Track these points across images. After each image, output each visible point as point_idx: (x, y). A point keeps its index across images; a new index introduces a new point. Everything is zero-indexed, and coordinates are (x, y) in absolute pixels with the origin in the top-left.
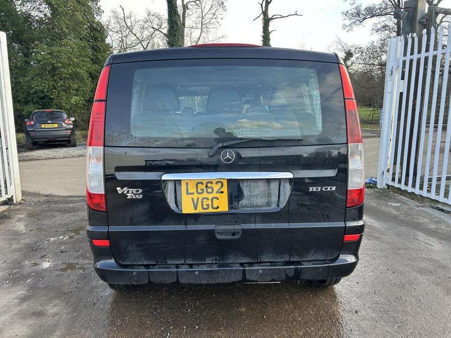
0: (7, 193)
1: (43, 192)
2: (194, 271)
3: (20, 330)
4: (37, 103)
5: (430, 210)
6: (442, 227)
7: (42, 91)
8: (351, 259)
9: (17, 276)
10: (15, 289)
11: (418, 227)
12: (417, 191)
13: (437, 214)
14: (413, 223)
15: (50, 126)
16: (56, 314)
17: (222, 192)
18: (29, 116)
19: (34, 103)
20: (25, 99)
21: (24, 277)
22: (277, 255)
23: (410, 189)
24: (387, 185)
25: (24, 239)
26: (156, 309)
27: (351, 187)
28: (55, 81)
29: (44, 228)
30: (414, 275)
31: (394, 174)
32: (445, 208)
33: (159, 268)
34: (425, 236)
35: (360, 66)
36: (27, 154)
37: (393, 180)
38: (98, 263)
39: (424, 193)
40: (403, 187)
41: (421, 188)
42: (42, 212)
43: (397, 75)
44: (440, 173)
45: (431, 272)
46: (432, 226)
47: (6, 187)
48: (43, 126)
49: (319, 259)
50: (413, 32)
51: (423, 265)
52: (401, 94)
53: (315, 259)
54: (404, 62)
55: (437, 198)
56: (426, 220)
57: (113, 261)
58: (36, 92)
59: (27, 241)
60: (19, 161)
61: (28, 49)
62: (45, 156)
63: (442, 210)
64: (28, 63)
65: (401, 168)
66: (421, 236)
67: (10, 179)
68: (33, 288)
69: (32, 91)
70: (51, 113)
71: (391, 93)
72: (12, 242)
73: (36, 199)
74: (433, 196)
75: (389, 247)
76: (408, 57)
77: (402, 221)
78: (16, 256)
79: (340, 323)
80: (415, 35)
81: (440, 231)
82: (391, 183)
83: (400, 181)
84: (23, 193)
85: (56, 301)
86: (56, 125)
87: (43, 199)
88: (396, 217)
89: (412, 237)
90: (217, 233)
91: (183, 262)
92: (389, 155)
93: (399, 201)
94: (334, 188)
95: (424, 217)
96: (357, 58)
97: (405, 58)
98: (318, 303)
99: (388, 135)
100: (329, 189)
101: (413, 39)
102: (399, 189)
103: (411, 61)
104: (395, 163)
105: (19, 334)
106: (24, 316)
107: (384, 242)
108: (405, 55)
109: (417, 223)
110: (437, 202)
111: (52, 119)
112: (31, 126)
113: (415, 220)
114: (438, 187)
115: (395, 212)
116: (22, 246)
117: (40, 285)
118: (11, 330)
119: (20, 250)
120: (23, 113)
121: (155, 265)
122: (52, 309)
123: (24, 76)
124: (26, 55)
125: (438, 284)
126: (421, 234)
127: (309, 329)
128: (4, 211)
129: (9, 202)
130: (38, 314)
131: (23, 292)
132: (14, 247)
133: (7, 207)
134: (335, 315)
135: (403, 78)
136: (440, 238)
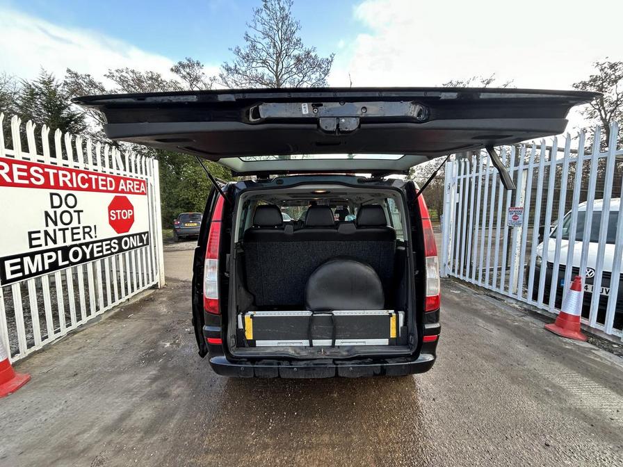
0: (153, 281)
1: (181, 278)
2: (293, 368)
3: (146, 412)
4: (183, 207)
5: (484, 297)
6: (497, 314)
7: (188, 199)
8: (429, 358)
9: (152, 356)
10: (148, 369)
11: (476, 313)
12: (473, 281)
13: (491, 300)
14: (472, 309)
15: (191, 225)
16: (179, 396)
18: (177, 217)
19: (181, 207)
20: (176, 204)
21: (157, 357)
23: (467, 279)
24: (448, 275)
25: (162, 320)
26: (261, 392)
27: (428, 294)
28: (196, 191)
29: (178, 310)
30: (480, 361)
31: (454, 266)
32: (497, 296)
33: (263, 364)
34: (484, 322)
35: (421, 179)
36: (174, 245)
37: (453, 271)
38: (212, 359)
39: (480, 283)
40: (461, 277)
41: (477, 278)
42: (178, 295)
43: (454, 190)
44: (492, 264)
45: (494, 359)
46: (489, 313)
47: (153, 276)
48: (186, 225)
50: (465, 157)
51: (486, 351)
52: (458, 204)
54: (459, 180)
55: (490, 287)
56: (483, 307)
57: (224, 357)
58: (183, 200)
59: (165, 322)
60: (164, 251)
61: (179, 169)
62: (186, 248)
63: (495, 297)
64: (178, 179)
65: (460, 262)
66: (481, 322)
67: (156, 270)
68: (163, 368)
69: (180, 199)
70: (193, 215)
71: (450, 203)
72: (152, 323)
73: (175, 284)
74: (487, 286)
75: (455, 332)
76: (462, 177)
77: (464, 308)
78: (154, 336)
79: (420, 412)
80: (467, 160)
81: (496, 317)
82: (451, 274)
83: (459, 273)
84: (167, 279)
85: (180, 382)
86: (196, 224)
87: (180, 284)
88: (458, 304)
89: (474, 323)
92: (450, 251)
93: (459, 289)
95: (481, 304)
96: (418, 174)
97: (459, 177)
98: (400, 390)
99: (448, 236)
101: (465, 162)
102: (458, 279)
103: (465, 179)
104: (454, 258)
105: (145, 416)
106: (151, 397)
107: (451, 328)
108: (459, 174)
109: (476, 310)
110: (491, 291)
111: (193, 220)
112: (178, 225)
113: (475, 307)
114: (491, 278)
115: (457, 299)
116: (159, 326)
117: (170, 365)
118: (138, 413)
119: (157, 330)
120: (174, 215)
122: (175, 391)
123: (175, 188)
124: (177, 173)
125: (503, 372)
126: (480, 320)
127: (394, 417)
128: (150, 295)
129: (155, 287)
130: (163, 395)
131: (154, 372)
132: (154, 327)
133: (153, 291)
134: (415, 403)
135: (458, 192)
136: (498, 325)
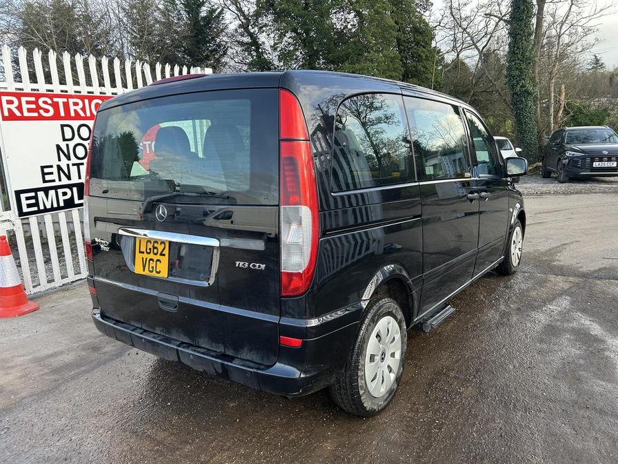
17: (164, 255)
22: (212, 342)
27: (285, 268)
49: (254, 360)
53: (250, 359)
90: (161, 301)
91: (140, 326)
94: (263, 266)
100: (257, 268)
121: (123, 323)
